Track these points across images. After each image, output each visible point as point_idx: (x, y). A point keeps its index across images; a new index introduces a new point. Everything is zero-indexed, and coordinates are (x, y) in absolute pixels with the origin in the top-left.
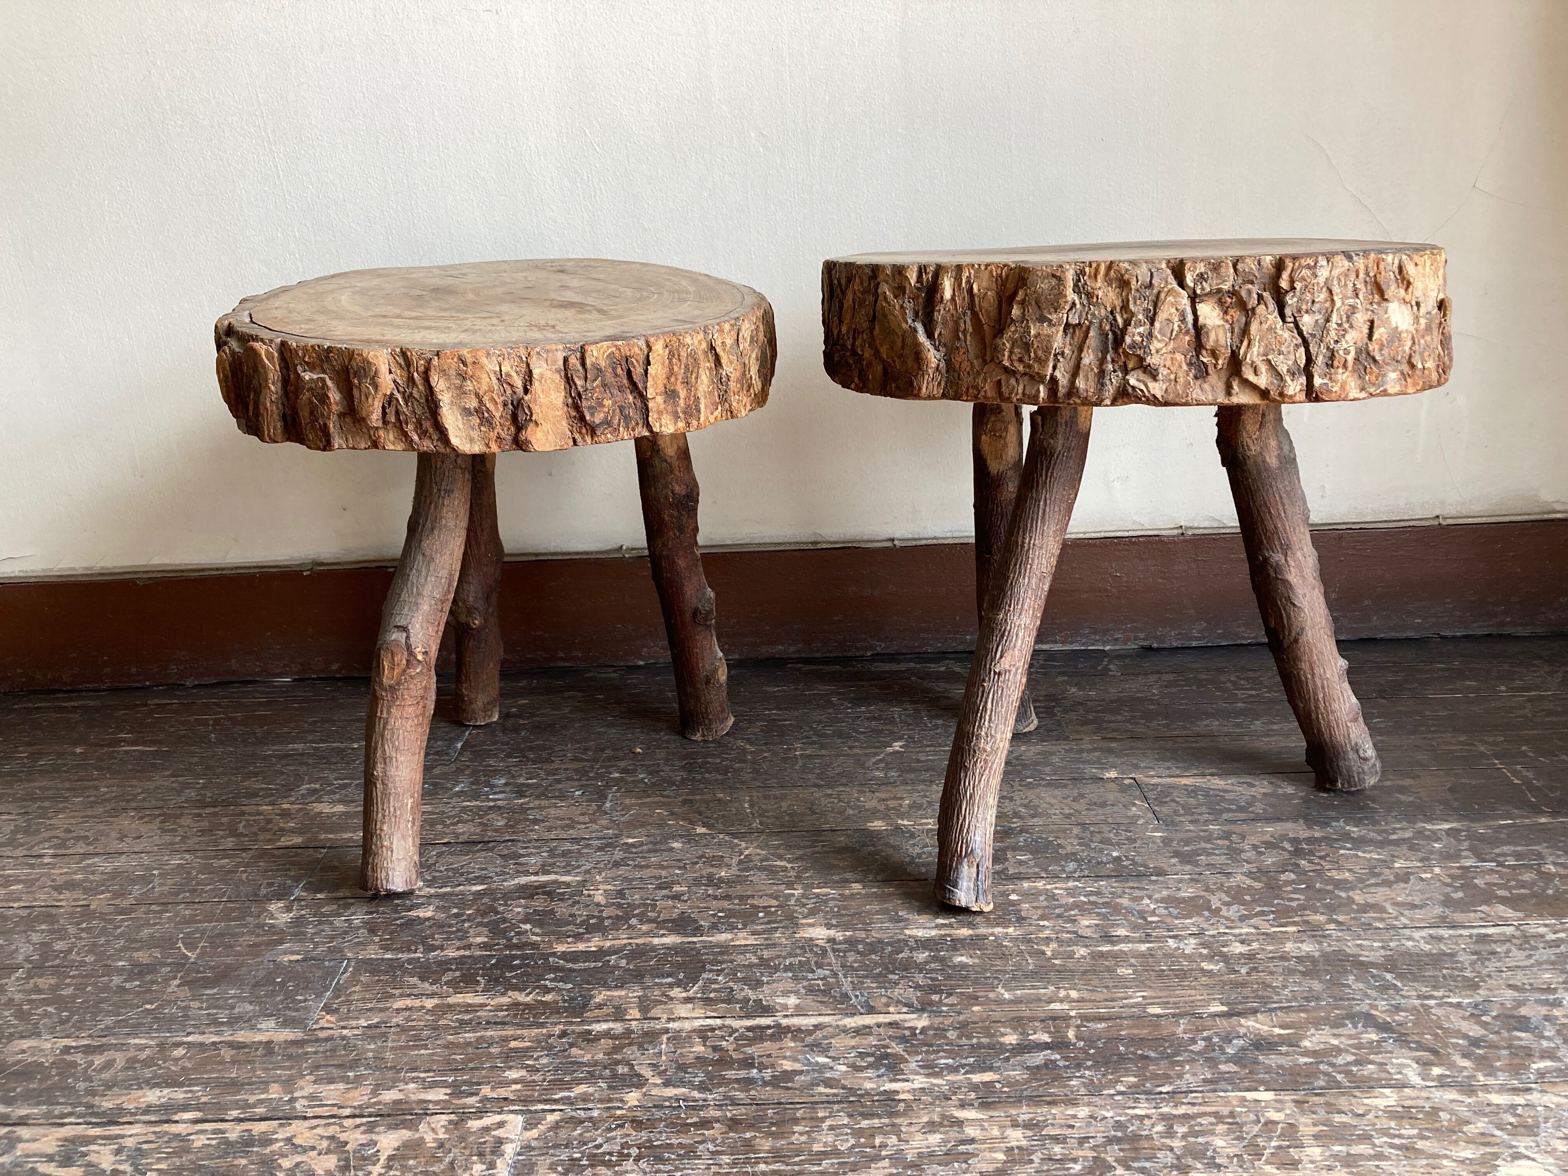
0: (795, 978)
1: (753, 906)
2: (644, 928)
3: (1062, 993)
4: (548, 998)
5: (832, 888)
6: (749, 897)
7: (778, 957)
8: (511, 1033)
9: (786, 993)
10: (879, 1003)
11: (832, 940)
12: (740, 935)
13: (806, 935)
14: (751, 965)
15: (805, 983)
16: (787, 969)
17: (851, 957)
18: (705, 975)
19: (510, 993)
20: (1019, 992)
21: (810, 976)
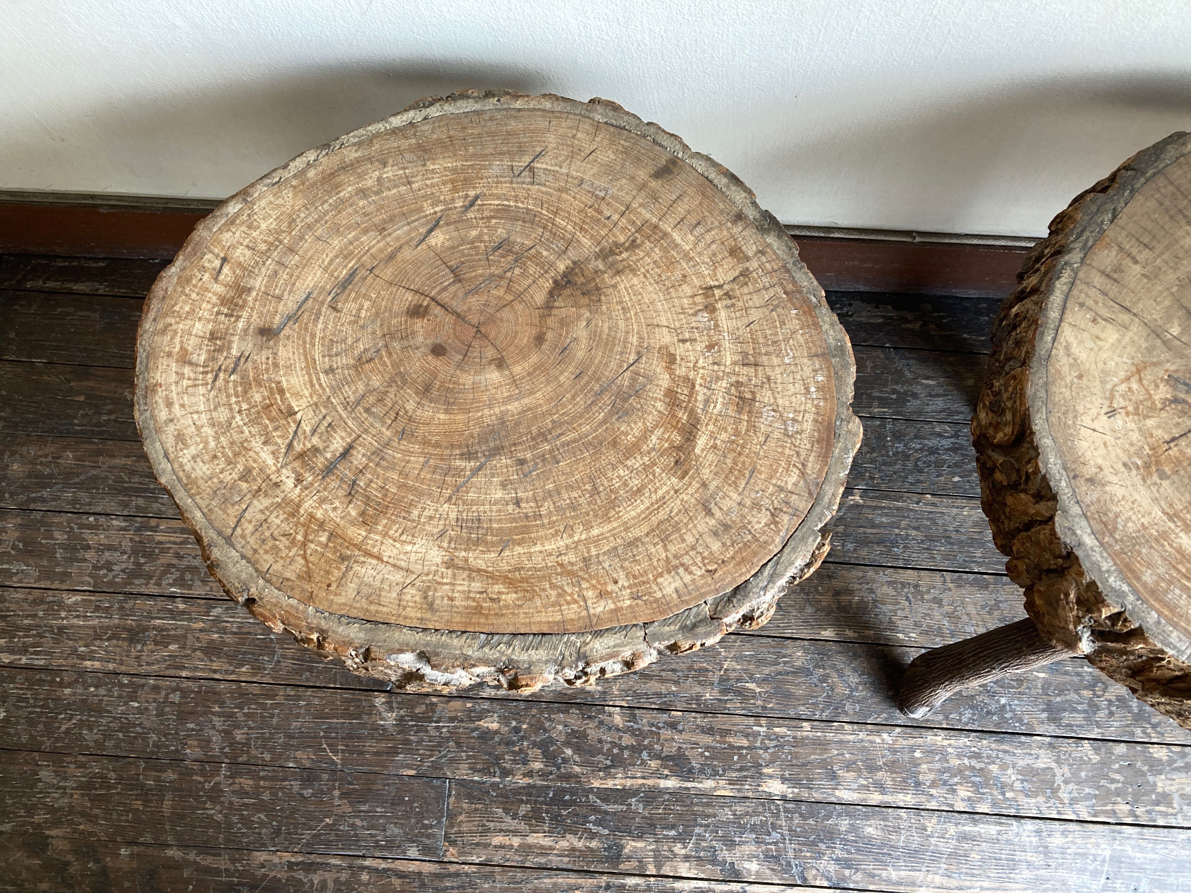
0: (758, 842)
1: (731, 747)
2: (654, 764)
3: (930, 877)
4: (594, 844)
5: (789, 727)
6: (728, 732)
7: (747, 814)
8: (574, 881)
9: (751, 857)
10: (810, 875)
11: (784, 799)
12: (722, 783)
13: (767, 790)
14: (728, 822)
15: (764, 848)
16: (753, 829)
17: (797, 820)
18: (698, 830)
19: (568, 836)
20: (902, 873)
21: (768, 839)
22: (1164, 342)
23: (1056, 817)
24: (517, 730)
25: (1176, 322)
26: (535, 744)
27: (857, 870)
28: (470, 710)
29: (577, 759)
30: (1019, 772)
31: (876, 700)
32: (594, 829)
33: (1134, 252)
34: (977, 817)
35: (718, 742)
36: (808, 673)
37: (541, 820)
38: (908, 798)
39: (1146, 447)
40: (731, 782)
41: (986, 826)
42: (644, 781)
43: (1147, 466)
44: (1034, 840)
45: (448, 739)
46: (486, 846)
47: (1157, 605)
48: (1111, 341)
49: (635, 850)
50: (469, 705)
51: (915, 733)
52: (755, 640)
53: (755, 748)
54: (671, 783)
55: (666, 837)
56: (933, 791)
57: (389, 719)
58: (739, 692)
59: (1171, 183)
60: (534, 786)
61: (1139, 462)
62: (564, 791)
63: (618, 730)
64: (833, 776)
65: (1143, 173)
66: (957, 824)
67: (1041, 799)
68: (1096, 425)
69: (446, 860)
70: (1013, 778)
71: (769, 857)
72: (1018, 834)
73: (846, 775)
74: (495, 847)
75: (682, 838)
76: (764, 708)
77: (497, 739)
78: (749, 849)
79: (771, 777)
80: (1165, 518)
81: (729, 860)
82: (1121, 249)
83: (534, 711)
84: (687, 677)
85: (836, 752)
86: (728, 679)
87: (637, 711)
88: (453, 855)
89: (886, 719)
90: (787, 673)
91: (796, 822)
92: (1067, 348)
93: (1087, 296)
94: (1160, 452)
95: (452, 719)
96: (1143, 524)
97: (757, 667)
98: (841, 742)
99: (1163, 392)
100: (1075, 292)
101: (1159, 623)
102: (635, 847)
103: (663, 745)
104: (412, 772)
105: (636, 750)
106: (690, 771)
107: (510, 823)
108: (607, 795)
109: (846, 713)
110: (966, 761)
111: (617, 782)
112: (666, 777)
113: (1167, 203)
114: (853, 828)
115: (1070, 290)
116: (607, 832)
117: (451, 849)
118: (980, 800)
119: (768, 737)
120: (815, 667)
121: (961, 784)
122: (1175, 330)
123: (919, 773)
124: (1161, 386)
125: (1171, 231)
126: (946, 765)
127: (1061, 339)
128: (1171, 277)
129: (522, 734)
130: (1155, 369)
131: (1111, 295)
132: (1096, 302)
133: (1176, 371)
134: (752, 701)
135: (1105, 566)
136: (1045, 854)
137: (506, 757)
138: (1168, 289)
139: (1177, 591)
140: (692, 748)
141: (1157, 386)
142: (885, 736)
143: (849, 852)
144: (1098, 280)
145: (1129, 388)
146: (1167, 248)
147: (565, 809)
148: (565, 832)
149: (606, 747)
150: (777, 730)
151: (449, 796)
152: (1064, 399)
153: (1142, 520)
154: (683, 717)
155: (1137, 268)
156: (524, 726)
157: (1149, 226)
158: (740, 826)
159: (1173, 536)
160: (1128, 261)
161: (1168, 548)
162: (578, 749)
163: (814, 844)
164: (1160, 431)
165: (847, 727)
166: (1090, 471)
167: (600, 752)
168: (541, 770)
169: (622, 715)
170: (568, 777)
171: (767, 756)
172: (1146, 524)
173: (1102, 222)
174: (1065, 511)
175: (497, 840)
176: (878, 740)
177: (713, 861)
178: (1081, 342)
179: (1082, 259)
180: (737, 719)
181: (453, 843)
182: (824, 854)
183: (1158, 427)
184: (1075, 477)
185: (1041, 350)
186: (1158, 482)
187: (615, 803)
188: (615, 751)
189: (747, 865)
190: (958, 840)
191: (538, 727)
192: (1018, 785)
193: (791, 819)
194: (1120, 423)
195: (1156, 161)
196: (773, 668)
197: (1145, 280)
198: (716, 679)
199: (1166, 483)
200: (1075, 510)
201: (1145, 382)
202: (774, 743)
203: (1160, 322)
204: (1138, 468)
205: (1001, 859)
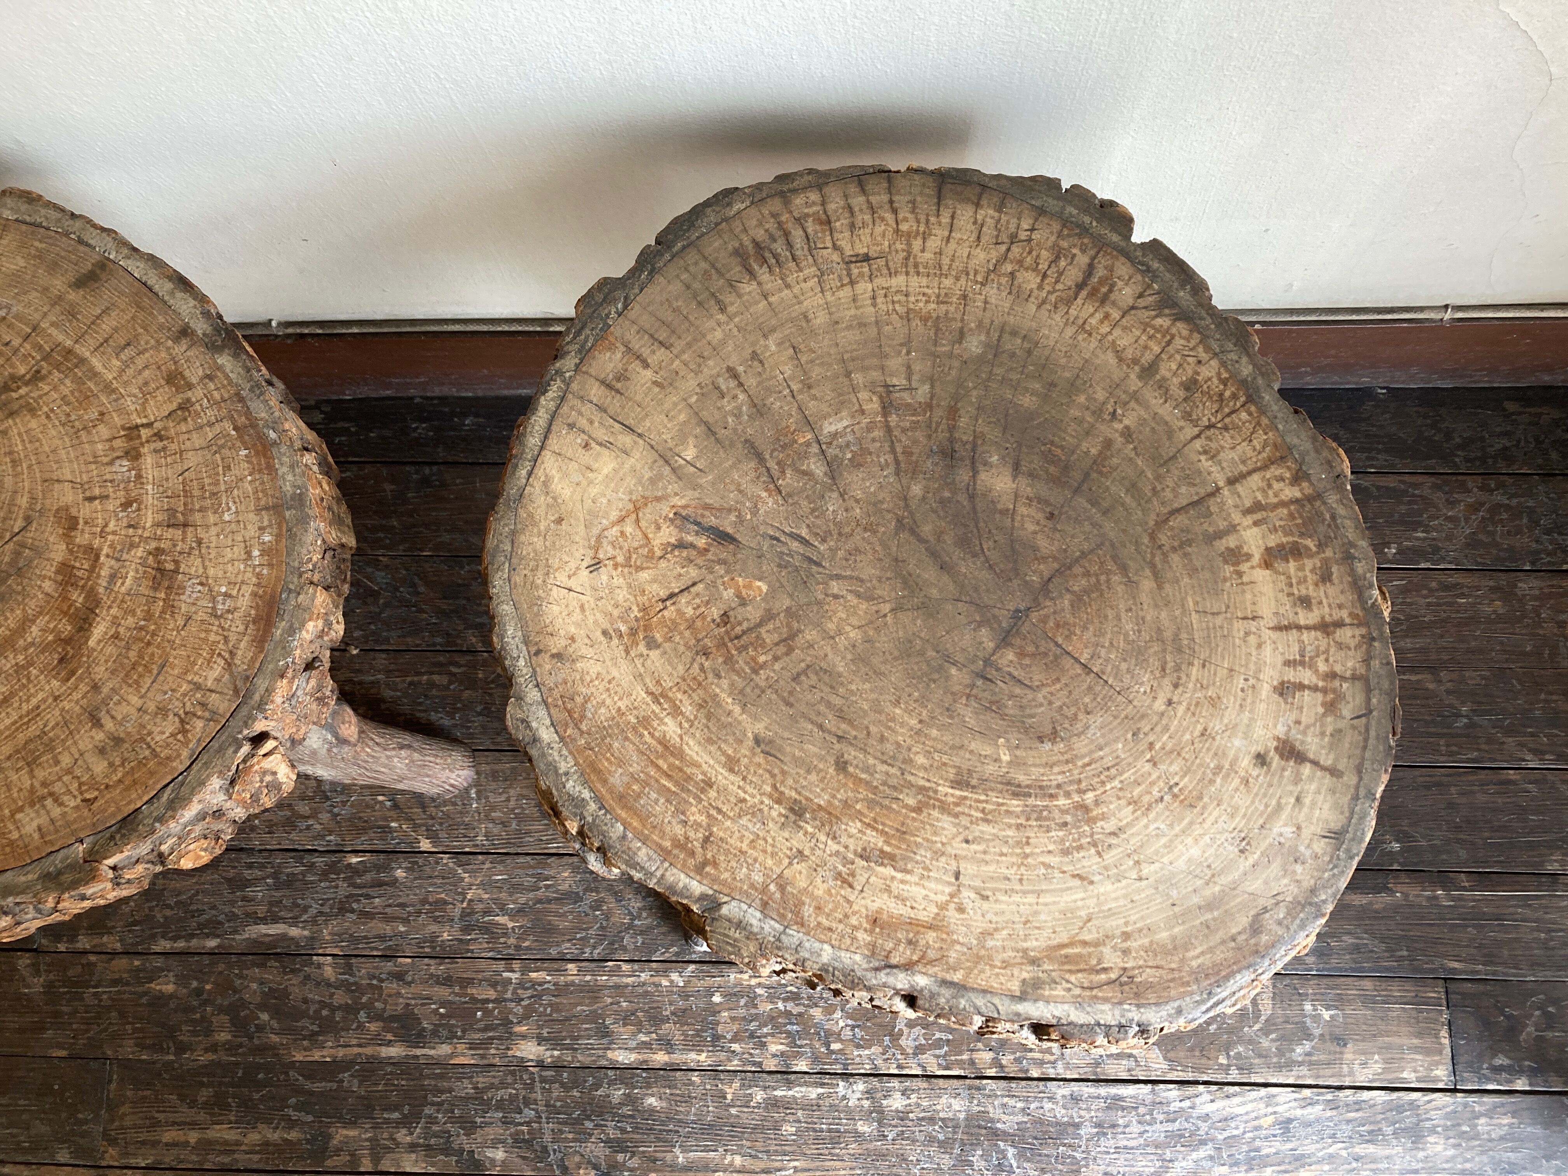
0: (505, 1122)
1: (474, 1000)
2: (373, 1027)
3: (729, 1158)
4: (293, 1135)
5: (549, 971)
6: (470, 982)
7: (492, 1086)
9: (494, 1145)
10: (572, 1162)
11: (541, 1064)
12: (461, 1048)
13: (518, 1054)
14: (467, 1099)
15: (513, 1130)
16: (500, 1106)
17: (557, 1092)
18: (428, 1111)
19: (260, 1126)
20: (693, 1154)
21: (519, 1118)
22: (674, 470)
23: (896, 1072)
24: (199, 992)
25: (691, 441)
26: (221, 1010)
27: (633, 1154)
28: (138, 970)
29: (275, 1024)
30: (849, 1016)
31: (664, 929)
32: (294, 1115)
33: (645, 352)
34: (792, 1077)
35: (457, 995)
36: (576, 898)
37: (227, 1107)
38: (703, 1057)
39: (635, 608)
40: (472, 1046)
41: (803, 1089)
42: (360, 1050)
43: (633, 632)
44: (866, 1103)
45: (109, 1009)
46: (155, 1144)
47: (623, 814)
48: (605, 471)
49: (346, 1141)
50: (137, 963)
51: (714, 970)
52: (509, 860)
53: (505, 1000)
54: (395, 1051)
55: (387, 1121)
56: (735, 1047)
57: (36, 985)
58: (488, 930)
59: (705, 258)
60: (218, 1064)
61: (623, 628)
62: (258, 1067)
63: (329, 985)
64: (604, 1033)
65: (669, 247)
66: (765, 1088)
67: (876, 1049)
68: (572, 583)
69: (104, 1163)
70: (841, 1024)
71: (518, 1141)
72: (844, 1098)
73: (621, 1029)
74: (167, 1144)
75: (406, 1123)
76: (518, 948)
77: (172, 1006)
78: (493, 1132)
79: (524, 1037)
80: (648, 699)
81: (467, 1147)
82: (629, 349)
83: (221, 967)
84: (419, 912)
85: (609, 1000)
86: (473, 913)
87: (353, 960)
88: (112, 1157)
89: (677, 954)
90: (549, 901)
91: (555, 1094)
92: (546, 484)
93: (580, 413)
94: (652, 614)
95: (115, 982)
96: (619, 709)
97: (511, 894)
98: (617, 987)
99: (668, 534)
100: (565, 409)
101: (624, 837)
102: (346, 1136)
103: (385, 1002)
104: (63, 1053)
105: (351, 1010)
106: (421, 1034)
107: (186, 1113)
108: (313, 1070)
109: (624, 949)
110: (780, 1005)
111: (325, 1053)
112: (389, 1043)
113: (696, 285)
114: (629, 1099)
115: (558, 407)
116: (310, 1118)
117: (110, 1150)
118: (798, 1055)
119: (521, 985)
120: (585, 890)
121: (773, 1035)
122: (690, 453)
123: (718, 1023)
124: (664, 527)
125: (698, 322)
126: (753, 1011)
127: (539, 472)
128: (690, 383)
129: (205, 996)
130: (658, 506)
131: (611, 411)
132: (591, 422)
133: (684, 507)
134: (502, 940)
135: (563, 767)
136: (880, 1122)
137: (184, 1028)
138: (685, 400)
139: (654, 795)
140: (423, 1005)
141: (659, 528)
142: (675, 976)
143: (623, 1131)
144: (596, 392)
145: (622, 532)
146: (689, 345)
147: (258, 1092)
148: (257, 1120)
149: (313, 1008)
150: (533, 975)
151: (110, 1081)
152: (535, 551)
153: (620, 704)
154: (413, 964)
155: (648, 374)
156: (208, 987)
157: (668, 316)
158: (483, 1102)
159: (655, 724)
160: (636, 365)
161: (647, 738)
162: (276, 1013)
163: (578, 1121)
164: (655, 586)
165: (625, 967)
166: (556, 645)
167: (304, 1015)
168: (228, 1042)
169: (335, 966)
170: (262, 1049)
171: (519, 1010)
172: (623, 708)
173: (607, 316)
174: (520, 698)
175: (169, 1135)
176: (665, 983)
177: (447, 1150)
178: (566, 475)
179: (577, 366)
180: (482, 964)
181: (113, 1142)
182: (591, 1135)
183: (654, 580)
184: (538, 653)
185: (511, 490)
186: (645, 652)
187: (323, 1079)
188: (325, 1013)
189: (490, 1153)
190: (766, 1108)
191: (226, 986)
192: (847, 1033)
193: (549, 1091)
194: (604, 578)
195: (688, 230)
196: (531, 895)
197: (657, 390)
198: (457, 912)
199: (654, 654)
200: (533, 695)
201: (643, 524)
202: (529, 993)
203: (671, 444)
204: (621, 636)
205: (822, 1131)
